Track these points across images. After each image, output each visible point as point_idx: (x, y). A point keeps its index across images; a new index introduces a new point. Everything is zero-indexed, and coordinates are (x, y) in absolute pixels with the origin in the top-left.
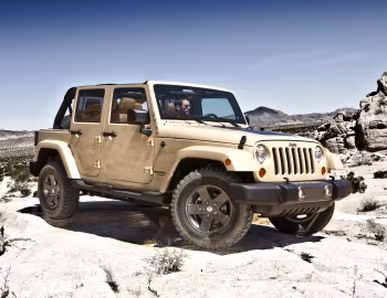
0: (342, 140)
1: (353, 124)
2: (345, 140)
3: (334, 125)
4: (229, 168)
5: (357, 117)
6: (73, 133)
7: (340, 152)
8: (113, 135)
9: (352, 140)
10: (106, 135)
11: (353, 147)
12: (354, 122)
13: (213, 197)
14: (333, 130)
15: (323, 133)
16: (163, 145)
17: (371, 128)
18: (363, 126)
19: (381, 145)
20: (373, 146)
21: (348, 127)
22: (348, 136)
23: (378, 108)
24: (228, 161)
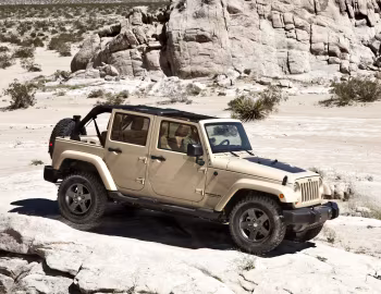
0: (139, 55)
1: (158, 29)
2: (144, 55)
3: (126, 30)
4: (282, 200)
5: (164, 19)
6: (111, 150)
7: (135, 73)
8: (162, 159)
9: (155, 56)
10: (154, 158)
11: (156, 69)
12: (160, 27)
13: (258, 217)
14: (125, 36)
15: (107, 40)
16: (216, 174)
17: (186, 39)
18: (175, 36)
19: (200, 68)
20: (187, 69)
21: (150, 33)
22: (149, 49)
23: (198, 8)
24: (282, 196)
